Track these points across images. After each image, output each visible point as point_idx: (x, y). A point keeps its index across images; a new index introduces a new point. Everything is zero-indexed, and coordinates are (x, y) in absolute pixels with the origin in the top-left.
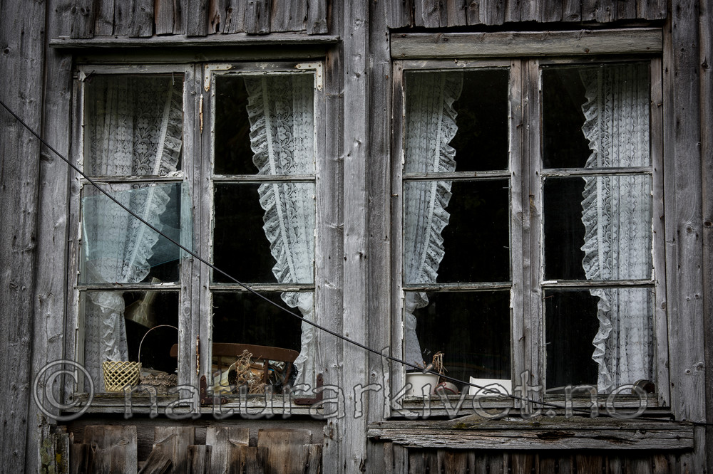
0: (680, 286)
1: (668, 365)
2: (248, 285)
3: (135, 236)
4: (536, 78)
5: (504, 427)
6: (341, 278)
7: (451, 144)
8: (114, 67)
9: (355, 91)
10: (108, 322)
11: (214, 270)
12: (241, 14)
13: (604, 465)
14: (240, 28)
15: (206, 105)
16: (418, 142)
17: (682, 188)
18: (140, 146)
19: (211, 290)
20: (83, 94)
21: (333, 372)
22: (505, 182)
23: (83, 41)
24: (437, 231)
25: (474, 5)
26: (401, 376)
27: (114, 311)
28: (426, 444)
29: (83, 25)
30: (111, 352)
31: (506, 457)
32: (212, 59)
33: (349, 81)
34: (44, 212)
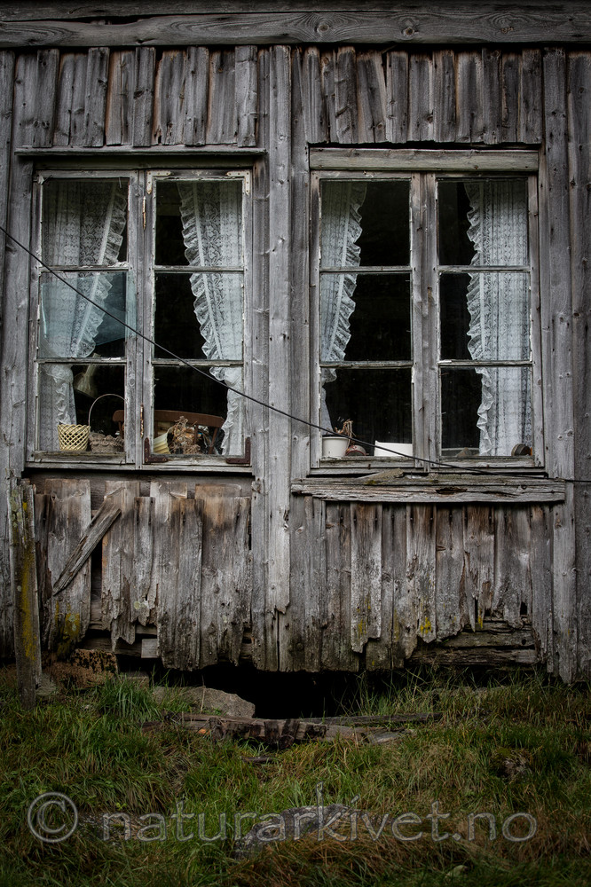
0: (555, 366)
1: (543, 432)
2: (185, 360)
3: (82, 318)
4: (433, 189)
5: (408, 483)
6: (267, 355)
7: (357, 243)
8: (67, 172)
9: (279, 195)
10: (59, 391)
11: (156, 346)
12: (180, 129)
13: (490, 515)
14: (180, 140)
15: (149, 205)
16: (329, 241)
17: (556, 285)
18: (86, 241)
19: (153, 365)
20: (41, 195)
21: (260, 437)
22: (407, 276)
23: (44, 150)
24: (345, 317)
25: (381, 126)
26: (319, 439)
27: (64, 382)
28: (341, 498)
29: (43, 136)
30: (62, 417)
31: (408, 508)
32: (154, 166)
33: (274, 187)
34: (9, 296)
